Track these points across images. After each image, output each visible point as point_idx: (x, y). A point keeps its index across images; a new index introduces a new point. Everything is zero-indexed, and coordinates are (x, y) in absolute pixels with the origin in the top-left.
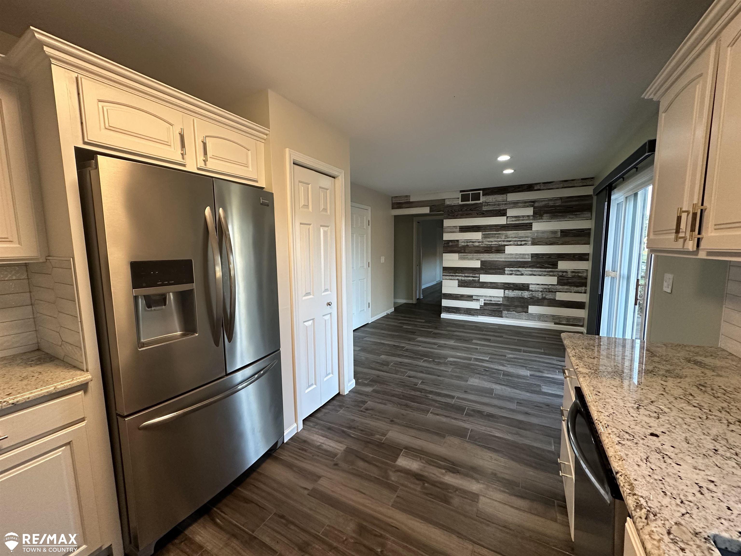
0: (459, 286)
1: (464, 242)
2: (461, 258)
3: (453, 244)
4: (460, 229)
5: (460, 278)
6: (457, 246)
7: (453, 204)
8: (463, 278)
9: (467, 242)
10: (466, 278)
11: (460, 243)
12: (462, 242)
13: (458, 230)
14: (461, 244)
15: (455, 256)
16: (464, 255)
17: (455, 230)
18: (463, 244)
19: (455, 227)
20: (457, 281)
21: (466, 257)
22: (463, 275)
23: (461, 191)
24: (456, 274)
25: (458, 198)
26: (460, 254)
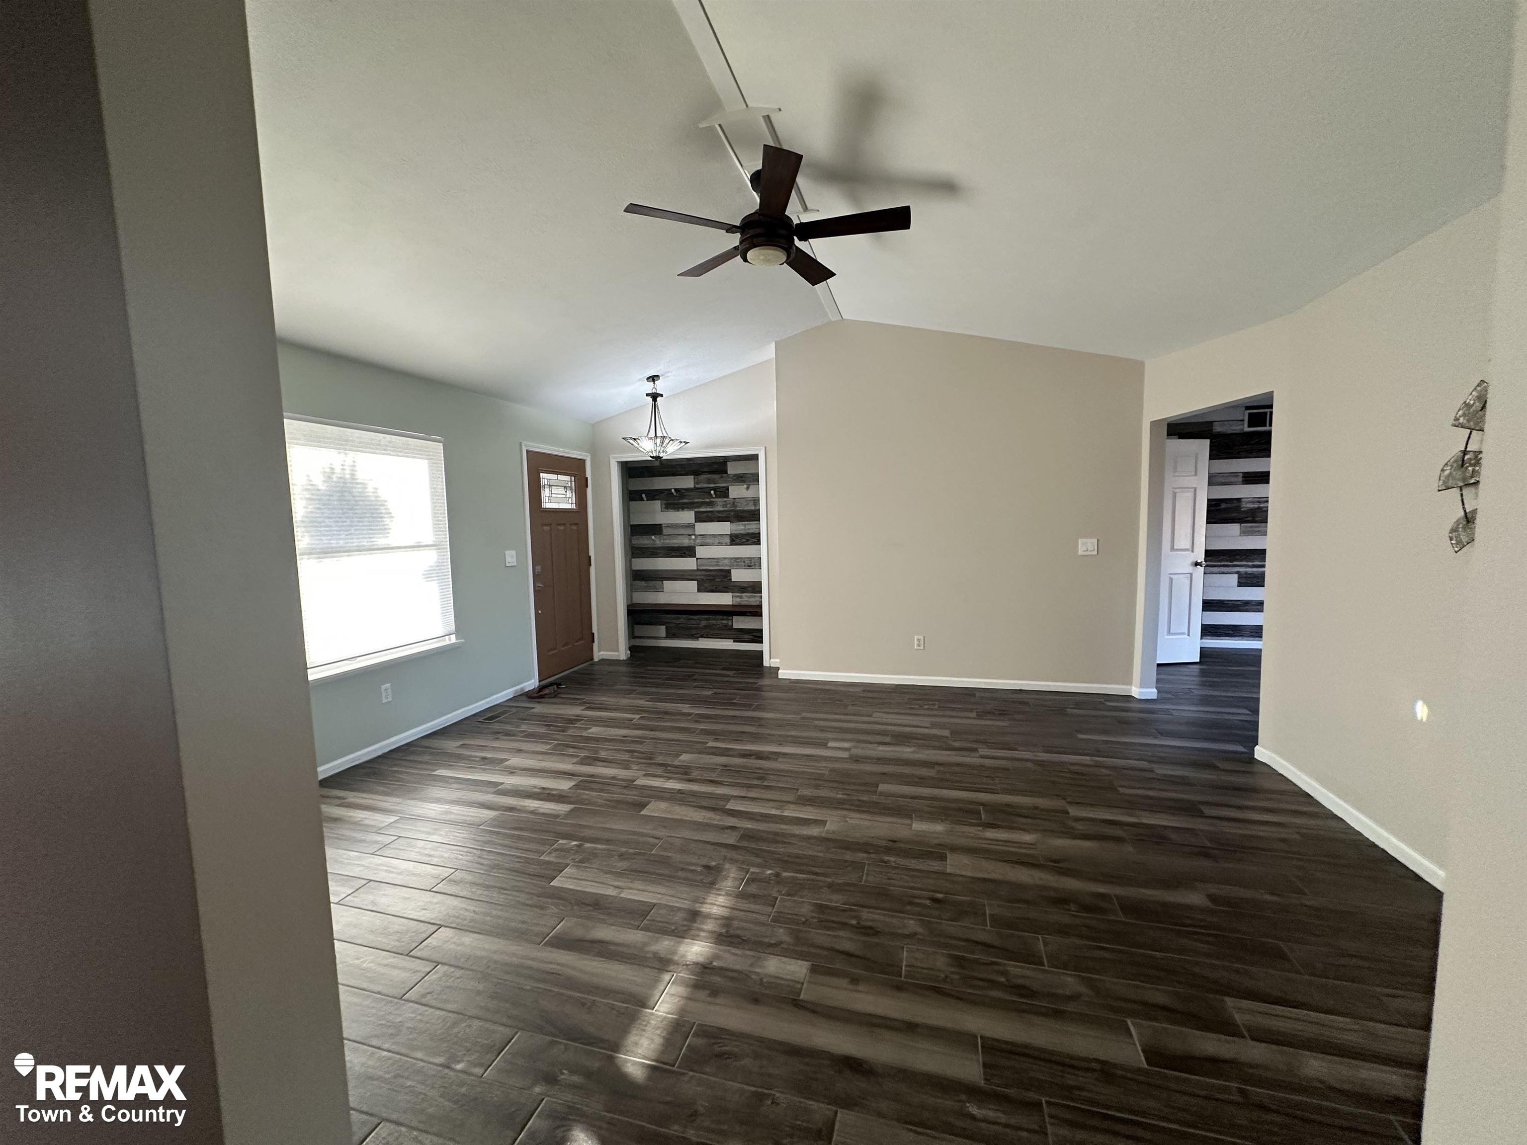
0: (1240, 584)
1: (1253, 502)
2: (1244, 533)
3: (1229, 505)
4: (1243, 477)
5: (1242, 570)
6: (1238, 509)
7: (1230, 432)
8: (1249, 570)
9: (1260, 502)
10: (1255, 569)
11: (1244, 505)
12: (1250, 502)
13: (1240, 479)
14: (1246, 506)
15: (1235, 528)
16: (1251, 527)
17: (1232, 479)
18: (1251, 506)
19: (1235, 474)
20: (1236, 576)
21: (1258, 529)
22: (1250, 563)
23: (1247, 408)
24: (1235, 563)
25: (1243, 420)
26: (1242, 525)
